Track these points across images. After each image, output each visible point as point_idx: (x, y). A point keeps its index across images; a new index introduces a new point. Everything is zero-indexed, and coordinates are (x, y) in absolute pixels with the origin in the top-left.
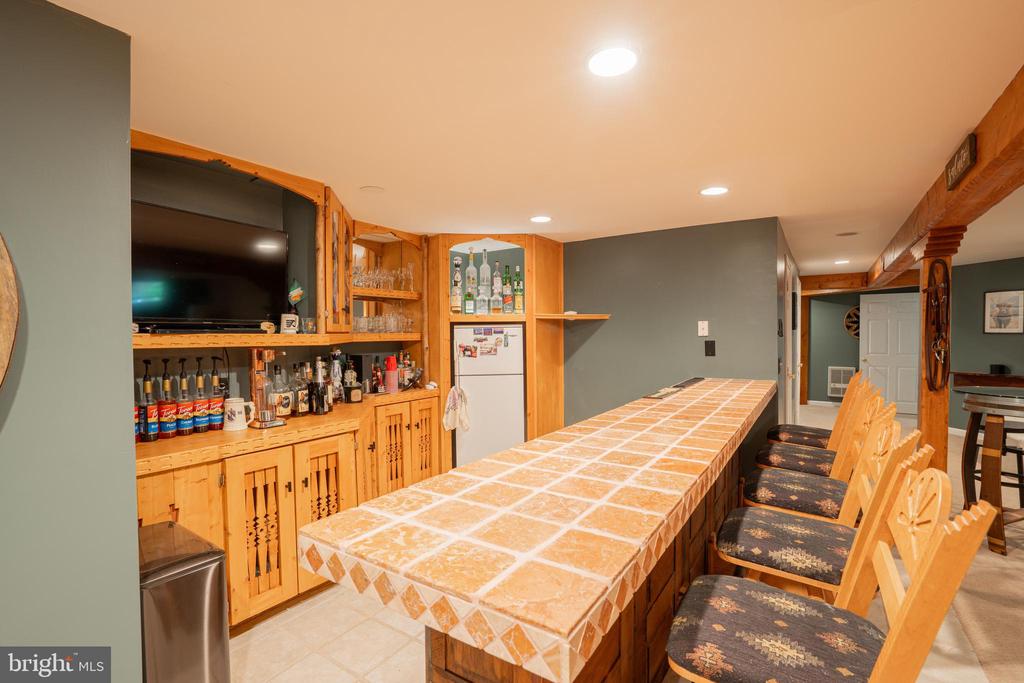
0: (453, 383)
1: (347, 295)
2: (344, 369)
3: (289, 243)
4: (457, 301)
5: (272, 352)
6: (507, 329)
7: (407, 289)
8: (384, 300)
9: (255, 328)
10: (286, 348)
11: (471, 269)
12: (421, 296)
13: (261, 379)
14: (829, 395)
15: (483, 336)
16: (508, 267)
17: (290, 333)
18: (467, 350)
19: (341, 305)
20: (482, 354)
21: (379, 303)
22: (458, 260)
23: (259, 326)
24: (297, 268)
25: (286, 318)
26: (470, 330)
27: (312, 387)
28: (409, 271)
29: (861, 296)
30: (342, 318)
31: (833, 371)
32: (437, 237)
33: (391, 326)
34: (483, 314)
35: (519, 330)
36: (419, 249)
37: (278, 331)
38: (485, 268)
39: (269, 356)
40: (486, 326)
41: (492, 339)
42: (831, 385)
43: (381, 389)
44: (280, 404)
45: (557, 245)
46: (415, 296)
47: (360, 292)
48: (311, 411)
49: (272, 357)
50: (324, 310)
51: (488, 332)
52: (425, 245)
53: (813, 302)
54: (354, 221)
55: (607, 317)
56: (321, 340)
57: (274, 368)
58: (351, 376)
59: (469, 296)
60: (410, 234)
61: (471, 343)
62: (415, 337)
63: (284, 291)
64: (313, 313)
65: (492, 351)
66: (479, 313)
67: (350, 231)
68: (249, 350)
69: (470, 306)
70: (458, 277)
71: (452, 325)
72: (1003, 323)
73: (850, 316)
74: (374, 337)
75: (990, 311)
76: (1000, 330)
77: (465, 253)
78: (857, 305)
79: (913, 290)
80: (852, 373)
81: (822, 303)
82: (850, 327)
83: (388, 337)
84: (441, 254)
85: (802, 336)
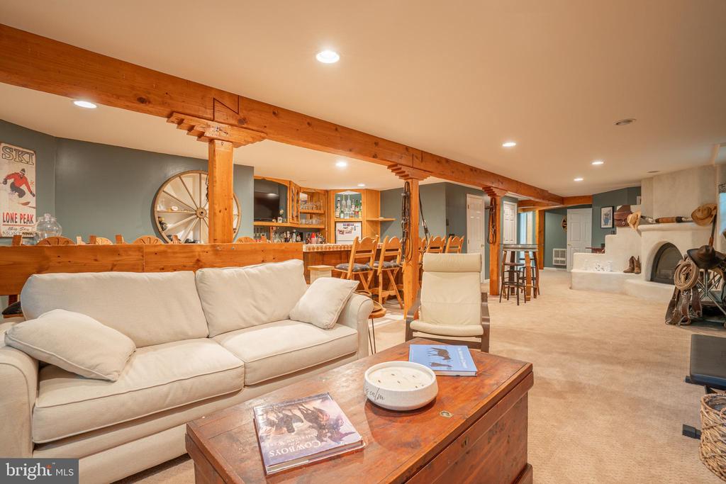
1: (297, 212)
2: (297, 236)
3: (279, 194)
4: (338, 214)
6: (356, 224)
7: (320, 209)
8: (314, 214)
9: (271, 221)
10: (279, 227)
11: (344, 202)
12: (325, 212)
13: (272, 235)
14: (554, 264)
15: (346, 227)
16: (356, 201)
17: (280, 222)
18: (342, 232)
19: (295, 214)
20: (346, 233)
21: (312, 215)
22: (339, 199)
24: (282, 204)
25: (279, 218)
26: (342, 224)
28: (321, 203)
29: (568, 210)
30: (295, 219)
31: (555, 251)
32: (330, 191)
33: (314, 223)
34: (347, 218)
35: (360, 224)
36: (325, 195)
37: (277, 222)
38: (349, 201)
39: (274, 229)
40: (347, 223)
41: (350, 227)
42: (554, 259)
45: (378, 191)
46: (323, 212)
47: (302, 211)
50: (289, 216)
51: (348, 225)
53: (547, 214)
54: (300, 187)
55: (394, 219)
56: (288, 224)
57: (276, 233)
58: (299, 238)
59: (342, 212)
60: (320, 190)
61: (342, 229)
62: (323, 227)
63: (278, 211)
64: (286, 217)
65: (350, 232)
66: (345, 218)
67: (299, 190)
68: (269, 226)
69: (342, 215)
70: (339, 205)
71: (336, 222)
72: (606, 223)
73: (564, 221)
74: (307, 226)
75: (603, 217)
76: (605, 227)
77: (341, 196)
78: (566, 214)
79: (590, 206)
80: (564, 252)
81: (551, 214)
82: (565, 227)
83: (311, 227)
84: (332, 197)
85: (540, 232)
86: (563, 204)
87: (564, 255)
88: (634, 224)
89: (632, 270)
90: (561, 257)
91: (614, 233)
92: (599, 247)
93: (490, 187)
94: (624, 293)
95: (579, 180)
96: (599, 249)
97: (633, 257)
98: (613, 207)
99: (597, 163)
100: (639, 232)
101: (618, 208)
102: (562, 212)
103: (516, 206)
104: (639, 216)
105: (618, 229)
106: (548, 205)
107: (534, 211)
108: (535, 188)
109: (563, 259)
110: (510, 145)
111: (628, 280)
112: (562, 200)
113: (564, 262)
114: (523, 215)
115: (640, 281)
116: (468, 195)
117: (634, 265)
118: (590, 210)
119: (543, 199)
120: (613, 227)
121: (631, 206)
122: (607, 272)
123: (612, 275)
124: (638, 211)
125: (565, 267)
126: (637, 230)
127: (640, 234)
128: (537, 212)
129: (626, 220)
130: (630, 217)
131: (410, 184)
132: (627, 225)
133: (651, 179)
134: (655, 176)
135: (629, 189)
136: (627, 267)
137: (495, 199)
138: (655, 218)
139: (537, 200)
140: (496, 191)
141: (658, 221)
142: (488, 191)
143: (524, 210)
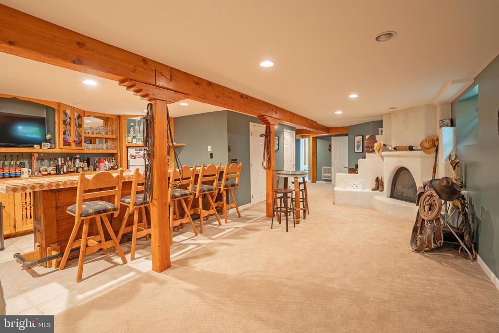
0: (128, 168)
1: (80, 137)
4: (130, 139)
5: (37, 154)
7: (113, 134)
8: (108, 138)
10: (42, 153)
11: (137, 127)
12: (117, 136)
13: (34, 162)
14: (323, 178)
15: (138, 151)
17: (45, 148)
18: (134, 157)
19: (72, 140)
20: (138, 158)
22: (132, 124)
23: (33, 146)
25: (44, 144)
26: (134, 149)
27: (57, 166)
28: (113, 128)
29: (332, 138)
30: (73, 144)
31: (324, 168)
32: (122, 116)
33: (105, 148)
34: (140, 143)
37: (41, 148)
38: (142, 127)
40: (139, 147)
41: (141, 152)
42: (323, 174)
43: (97, 169)
44: (43, 170)
46: (115, 137)
47: (87, 136)
48: (57, 174)
49: (37, 156)
50: (58, 142)
51: (140, 150)
52: (118, 119)
53: (317, 139)
54: (84, 111)
55: (185, 145)
56: (57, 150)
59: (134, 137)
60: (112, 115)
61: (134, 154)
62: (115, 151)
65: (141, 156)
66: (137, 143)
69: (134, 140)
70: (132, 130)
71: (127, 147)
72: (358, 148)
73: (330, 146)
74: (95, 151)
75: (356, 144)
76: (358, 151)
77: (134, 121)
78: (331, 141)
79: (347, 135)
80: (330, 169)
81: (321, 140)
82: (330, 150)
83: (101, 151)
84: (124, 122)
85: (313, 154)
86: (328, 132)
87: (329, 171)
88: (379, 151)
89: (377, 188)
90: (328, 173)
91: (364, 157)
92: (354, 167)
93: (263, 116)
94: (372, 208)
95: (339, 112)
96: (354, 170)
97: (377, 178)
98: (363, 136)
99: (353, 96)
100: (382, 157)
101: (367, 137)
102: (328, 139)
103: (294, 134)
104: (382, 145)
105: (367, 155)
106: (318, 134)
107: (309, 138)
108: (307, 119)
109: (329, 175)
110: (267, 64)
111: (375, 197)
112: (327, 129)
113: (329, 177)
114: (302, 141)
115: (383, 197)
116: (250, 123)
117: (379, 185)
118: (347, 138)
119: (313, 129)
120: (363, 152)
121: (376, 136)
122: (359, 190)
123: (363, 193)
124: (381, 140)
125: (331, 181)
126: (381, 156)
127: (383, 159)
128: (311, 138)
129: (372, 147)
130: (376, 145)
131: (154, 105)
132: (373, 151)
133: (389, 114)
134: (393, 112)
135: (373, 122)
136: (374, 186)
137: (269, 127)
138: (393, 146)
139: (308, 129)
140: (270, 120)
141: (395, 149)
142: (263, 120)
143: (303, 137)
